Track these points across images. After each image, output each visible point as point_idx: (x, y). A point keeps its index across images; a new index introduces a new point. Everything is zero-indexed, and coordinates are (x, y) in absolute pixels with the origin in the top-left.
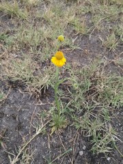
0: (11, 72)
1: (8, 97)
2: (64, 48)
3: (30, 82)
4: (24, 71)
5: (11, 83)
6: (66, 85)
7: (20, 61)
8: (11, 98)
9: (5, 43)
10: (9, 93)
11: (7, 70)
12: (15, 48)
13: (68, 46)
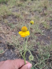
0: (10, 40)
1: (5, 52)
2: (37, 34)
3: (17, 47)
4: (16, 41)
5: (8, 46)
6: (36, 53)
7: (15, 36)
8: (6, 53)
9: (11, 27)
10: (6, 51)
11: (8, 39)
12: (14, 30)
13: (39, 33)
